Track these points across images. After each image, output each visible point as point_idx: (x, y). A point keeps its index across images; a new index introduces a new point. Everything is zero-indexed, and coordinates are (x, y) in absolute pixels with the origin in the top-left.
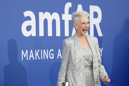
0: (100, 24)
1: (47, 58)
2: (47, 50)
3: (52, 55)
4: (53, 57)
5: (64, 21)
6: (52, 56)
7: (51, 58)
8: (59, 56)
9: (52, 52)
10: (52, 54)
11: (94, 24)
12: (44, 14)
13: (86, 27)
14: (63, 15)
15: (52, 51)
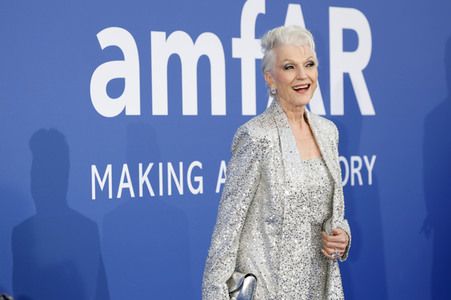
0: (365, 72)
1: (181, 192)
2: (181, 164)
3: (198, 183)
4: (200, 189)
5: (238, 61)
6: (196, 185)
7: (194, 192)
9: (196, 171)
10: (197, 179)
11: (346, 71)
12: (167, 37)
14: (235, 41)
15: (196, 168)
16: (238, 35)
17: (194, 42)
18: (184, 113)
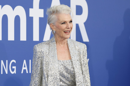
0: (85, 23)
1: (7, 73)
2: (7, 61)
3: (14, 69)
4: (15, 72)
5: (32, 18)
6: (13, 70)
7: (12, 73)
8: (25, 70)
9: (13, 64)
10: (14, 67)
11: (77, 23)
12: (2, 7)
13: (68, 28)
14: (30, 9)
15: (13, 63)
16: (32, 7)
17: (13, 10)
18: (9, 40)
